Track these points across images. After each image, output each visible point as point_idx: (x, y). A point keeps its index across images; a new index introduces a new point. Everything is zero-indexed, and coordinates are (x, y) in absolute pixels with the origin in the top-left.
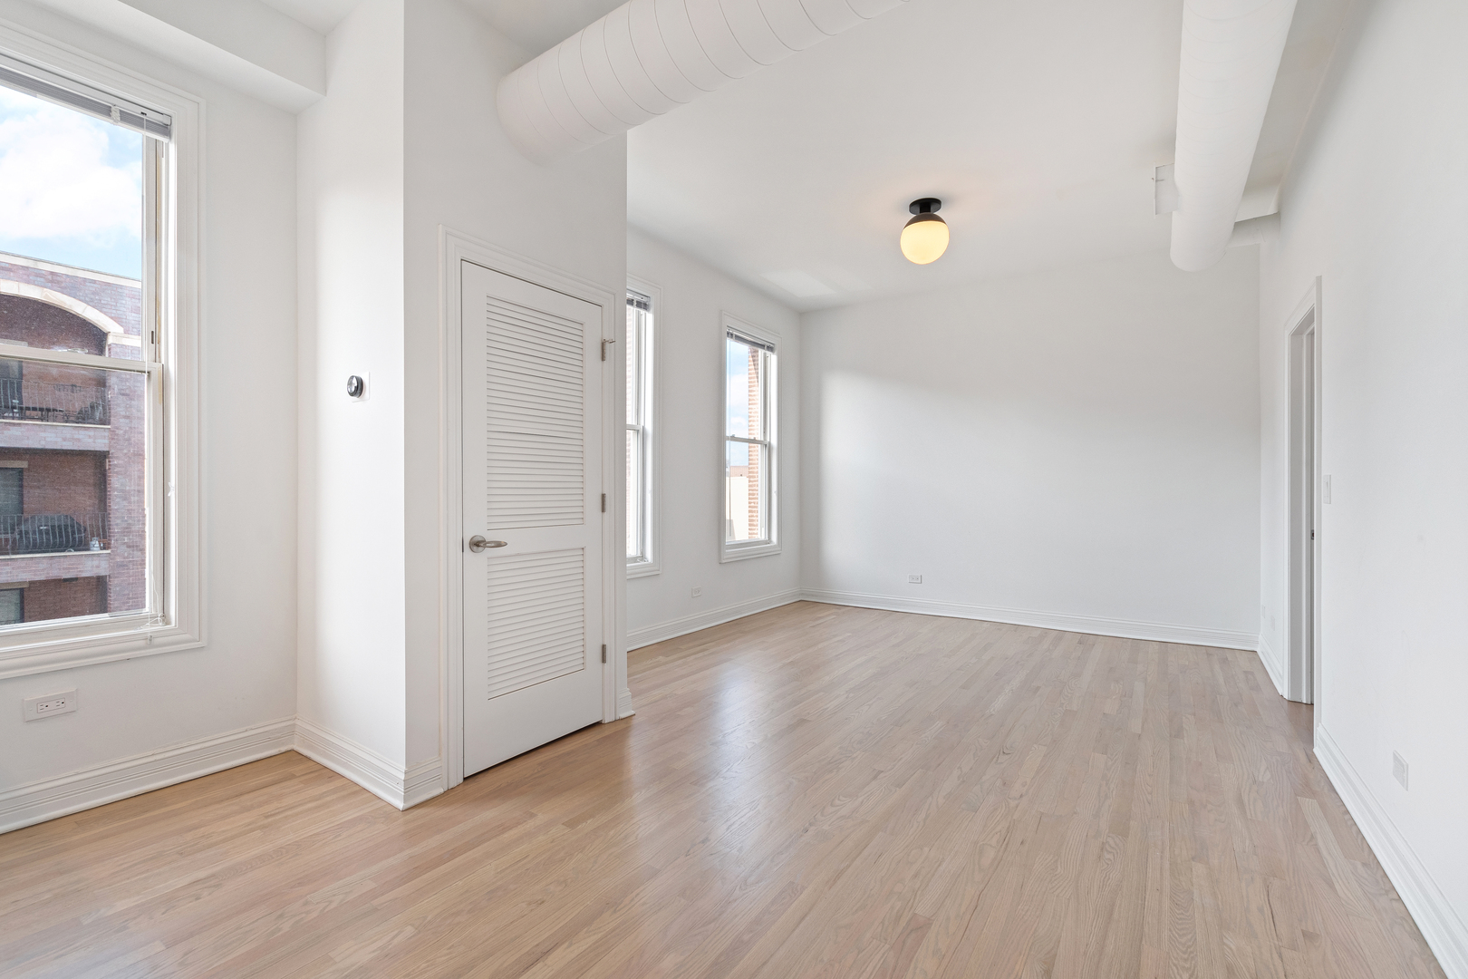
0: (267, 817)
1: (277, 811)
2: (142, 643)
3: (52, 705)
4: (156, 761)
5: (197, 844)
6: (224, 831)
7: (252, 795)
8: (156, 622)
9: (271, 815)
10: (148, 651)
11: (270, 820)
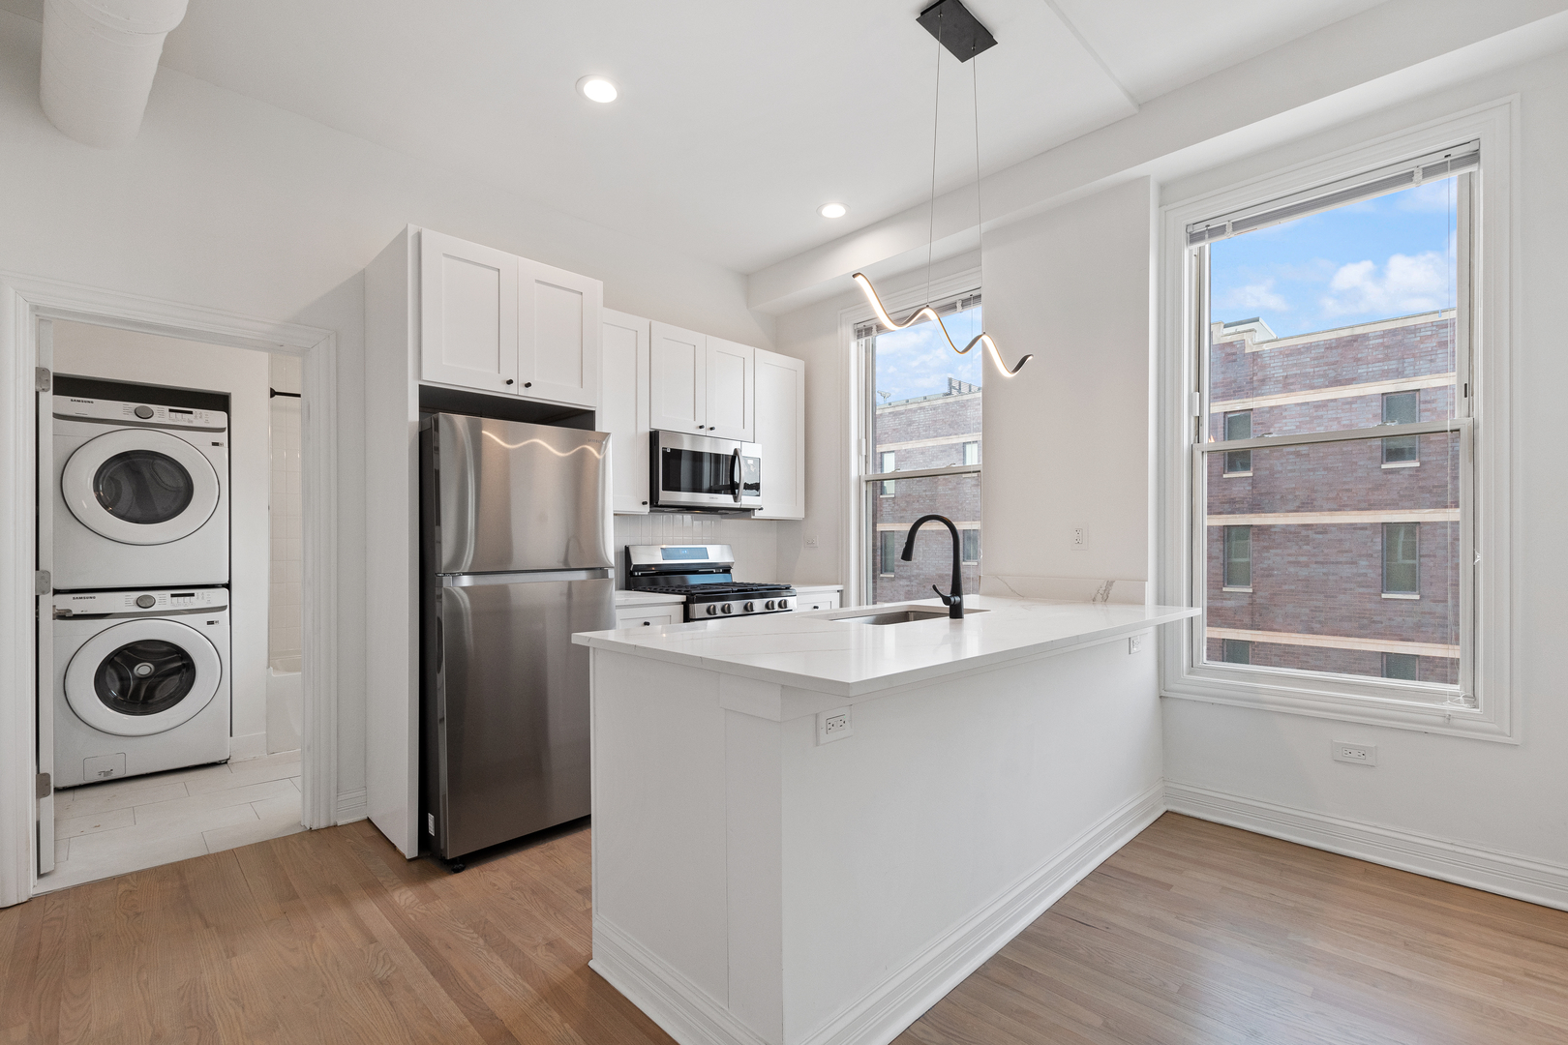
0: (1527, 975)
1: (1547, 978)
2: (1440, 720)
3: (1355, 754)
4: (1454, 851)
5: (1429, 947)
6: (1466, 955)
7: (1542, 946)
8: (1458, 702)
9: (1534, 977)
10: (1445, 729)
11: (1526, 979)
